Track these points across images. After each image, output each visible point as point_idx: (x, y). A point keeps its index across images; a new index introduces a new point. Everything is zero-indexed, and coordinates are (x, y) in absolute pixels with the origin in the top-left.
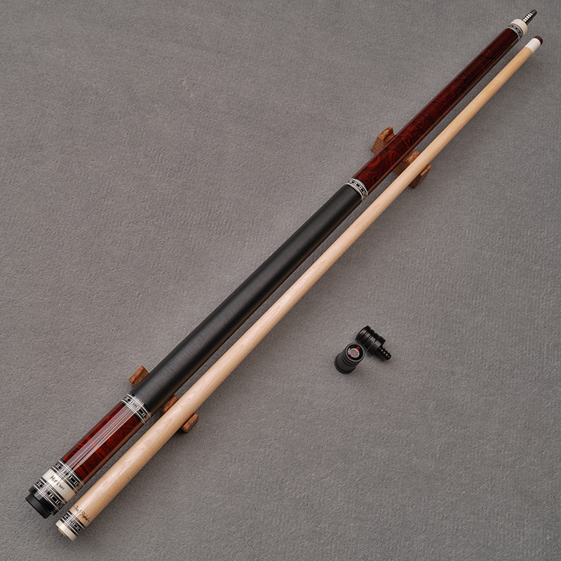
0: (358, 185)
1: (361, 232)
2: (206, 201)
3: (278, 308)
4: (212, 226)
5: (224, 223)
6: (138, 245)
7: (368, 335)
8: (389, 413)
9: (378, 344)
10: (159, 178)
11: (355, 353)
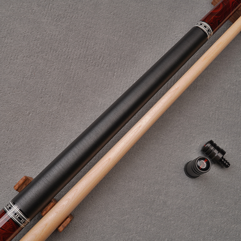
0: (205, 27)
1: (207, 65)
2: (85, 40)
3: (140, 127)
4: (89, 59)
5: (98, 57)
6: (30, 74)
7: (212, 148)
8: (228, 210)
9: (220, 155)
10: (48, 22)
11: (203, 164)
